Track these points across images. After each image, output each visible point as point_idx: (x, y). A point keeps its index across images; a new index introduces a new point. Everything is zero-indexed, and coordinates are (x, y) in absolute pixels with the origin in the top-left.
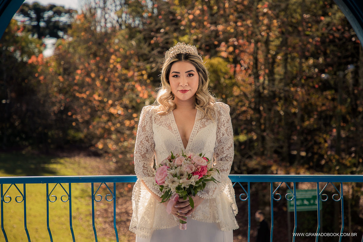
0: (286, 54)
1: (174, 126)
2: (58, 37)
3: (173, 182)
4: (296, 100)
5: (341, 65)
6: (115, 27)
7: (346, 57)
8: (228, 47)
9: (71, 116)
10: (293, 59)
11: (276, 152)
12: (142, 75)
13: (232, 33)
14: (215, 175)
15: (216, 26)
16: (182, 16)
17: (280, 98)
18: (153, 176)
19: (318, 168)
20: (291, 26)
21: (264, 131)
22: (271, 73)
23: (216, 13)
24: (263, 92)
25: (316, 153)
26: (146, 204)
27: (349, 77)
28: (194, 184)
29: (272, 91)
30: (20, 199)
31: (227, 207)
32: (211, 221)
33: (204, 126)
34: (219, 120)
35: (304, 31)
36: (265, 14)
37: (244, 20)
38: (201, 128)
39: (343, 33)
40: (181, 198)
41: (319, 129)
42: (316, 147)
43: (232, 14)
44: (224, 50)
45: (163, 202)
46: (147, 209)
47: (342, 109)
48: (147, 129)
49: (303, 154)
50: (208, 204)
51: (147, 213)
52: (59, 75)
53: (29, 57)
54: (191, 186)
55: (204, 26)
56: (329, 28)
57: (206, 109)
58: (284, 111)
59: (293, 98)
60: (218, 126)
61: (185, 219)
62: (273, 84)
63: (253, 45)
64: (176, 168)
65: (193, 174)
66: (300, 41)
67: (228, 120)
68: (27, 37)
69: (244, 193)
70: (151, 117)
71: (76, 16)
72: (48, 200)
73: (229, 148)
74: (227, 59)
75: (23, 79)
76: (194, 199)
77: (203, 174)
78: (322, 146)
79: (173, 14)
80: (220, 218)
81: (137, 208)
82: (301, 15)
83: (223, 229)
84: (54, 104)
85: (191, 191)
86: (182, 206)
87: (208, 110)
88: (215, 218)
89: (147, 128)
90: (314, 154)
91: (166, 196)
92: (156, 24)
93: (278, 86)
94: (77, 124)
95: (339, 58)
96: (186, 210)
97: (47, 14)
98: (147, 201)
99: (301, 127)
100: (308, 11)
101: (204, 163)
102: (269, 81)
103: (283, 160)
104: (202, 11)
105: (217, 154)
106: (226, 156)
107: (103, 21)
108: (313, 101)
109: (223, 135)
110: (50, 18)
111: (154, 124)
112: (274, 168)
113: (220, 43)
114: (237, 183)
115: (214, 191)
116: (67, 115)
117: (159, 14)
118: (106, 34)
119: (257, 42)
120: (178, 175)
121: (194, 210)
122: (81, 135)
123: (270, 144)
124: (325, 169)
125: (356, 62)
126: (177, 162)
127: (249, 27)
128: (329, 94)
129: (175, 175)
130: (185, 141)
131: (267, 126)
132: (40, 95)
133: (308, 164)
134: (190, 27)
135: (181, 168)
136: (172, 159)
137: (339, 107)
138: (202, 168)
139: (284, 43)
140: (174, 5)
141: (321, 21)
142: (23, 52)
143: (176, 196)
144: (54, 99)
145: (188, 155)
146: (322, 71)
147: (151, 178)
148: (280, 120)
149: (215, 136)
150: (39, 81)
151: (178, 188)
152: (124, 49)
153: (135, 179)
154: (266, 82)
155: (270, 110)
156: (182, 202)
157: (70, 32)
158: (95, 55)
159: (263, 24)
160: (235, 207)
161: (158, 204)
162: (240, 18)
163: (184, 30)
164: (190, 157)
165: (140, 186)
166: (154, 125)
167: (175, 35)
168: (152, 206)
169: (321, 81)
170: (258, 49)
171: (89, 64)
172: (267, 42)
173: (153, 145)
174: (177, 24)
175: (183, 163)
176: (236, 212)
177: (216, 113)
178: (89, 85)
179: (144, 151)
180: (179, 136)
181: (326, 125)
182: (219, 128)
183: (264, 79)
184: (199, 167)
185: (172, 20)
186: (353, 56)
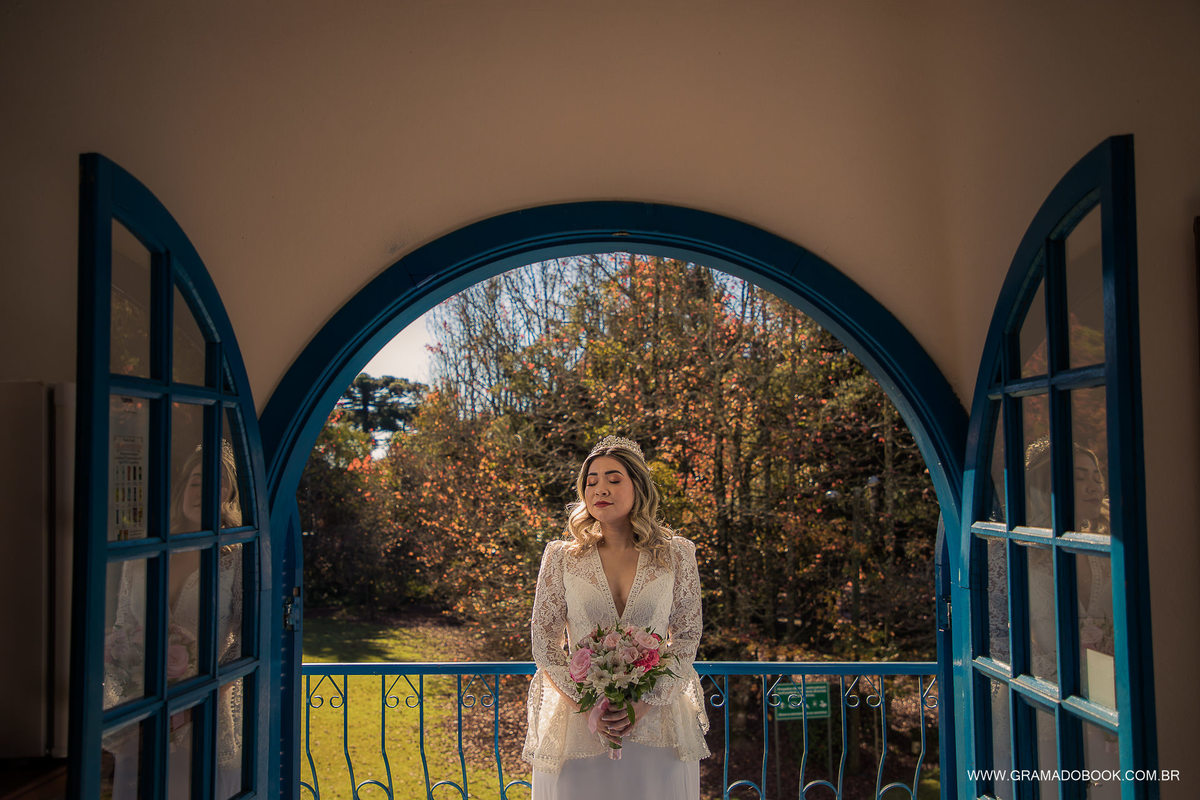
0: (768, 458)
1: (602, 577)
2: (394, 428)
3: (601, 677)
4: (785, 533)
5: (855, 477)
6: (489, 413)
7: (864, 464)
8: (674, 444)
9: (414, 558)
10: (780, 464)
11: (754, 619)
12: (532, 489)
13: (680, 422)
14: (671, 664)
15: (654, 411)
16: (599, 394)
17: (760, 529)
18: (565, 664)
19: (823, 646)
20: (775, 412)
21: (734, 583)
22: (745, 488)
23: (654, 390)
24: (732, 520)
25: (820, 622)
26: (552, 714)
27: (869, 495)
28: (637, 682)
29: (746, 517)
30: (338, 701)
31: (691, 719)
32: (663, 744)
33: (653, 578)
34: (677, 567)
35: (796, 420)
36: (732, 392)
37: (698, 402)
38: (647, 581)
39: (858, 425)
40: (613, 704)
41: (824, 582)
42: (819, 611)
43: (680, 392)
44: (667, 451)
45: (582, 711)
46: (554, 722)
47: (861, 548)
48: (554, 582)
49: (798, 622)
50: (659, 715)
51: (552, 729)
52: (396, 489)
53: (349, 461)
54: (631, 685)
55: (634, 411)
56: (836, 417)
57: (655, 551)
58: (766, 551)
59: (780, 528)
60: (676, 578)
61: (620, 741)
62: (749, 507)
63: (713, 442)
64: (606, 653)
65: (636, 664)
66: (790, 435)
67: (694, 568)
68: (346, 428)
69: (718, 693)
70: (561, 561)
71: (425, 395)
72: (384, 703)
73: (695, 616)
74: (671, 465)
75: (338, 497)
76: (636, 706)
77: (651, 664)
78: (828, 609)
79: (584, 390)
80: (679, 739)
81: (537, 720)
82: (791, 396)
83: (683, 759)
84: (385, 537)
85: (631, 693)
86: (615, 718)
87: (658, 552)
88: (669, 739)
89: (555, 580)
90: (815, 622)
91: (588, 701)
92: (557, 407)
93: (756, 510)
94: (422, 571)
95: (853, 464)
96: (622, 726)
97: (379, 394)
98: (554, 707)
99: (795, 577)
100: (800, 389)
101: (655, 644)
102: (741, 500)
103: (765, 633)
104: (632, 387)
105: (674, 626)
106: (690, 631)
107: (469, 402)
108: (813, 535)
109: (685, 593)
110: (384, 398)
111: (566, 573)
112: (751, 647)
113: (660, 438)
114: (706, 676)
115: (669, 692)
116: (407, 556)
117: (561, 390)
118: (473, 421)
119: (721, 437)
120: (610, 665)
121: (636, 724)
122: (429, 590)
123: (744, 606)
124: (836, 649)
125: (880, 472)
126: (607, 641)
127: (707, 412)
128: (838, 522)
129: (604, 667)
130: (620, 604)
131: (740, 575)
132: (363, 523)
133: (808, 641)
134: (612, 411)
135: (614, 654)
136: (598, 636)
137: (856, 546)
138: (651, 652)
139: (765, 440)
140: (586, 377)
141: (822, 405)
142: (339, 453)
143: (604, 700)
144: (385, 530)
145: (626, 630)
146: (827, 486)
147: (562, 668)
148: (760, 566)
149: (672, 595)
150: (364, 499)
151: (610, 689)
152: (502, 448)
153: (533, 668)
154: (737, 503)
155: (743, 548)
156: (615, 712)
157: (416, 420)
158: (455, 457)
159: (729, 408)
160: (703, 719)
161: (572, 714)
162: (693, 397)
163: (602, 416)
164: (629, 634)
165: (541, 682)
166: (567, 576)
167: (587, 424)
168: (562, 717)
169: (825, 502)
170: (722, 448)
171: (444, 472)
172: (737, 438)
173: (564, 610)
174: (590, 407)
175: (617, 644)
176: (706, 729)
177: (673, 555)
178: (444, 506)
179: (548, 619)
180: (610, 596)
181: (835, 574)
182: (677, 582)
183: (733, 499)
184: (645, 651)
185: (582, 400)
186: (874, 461)
